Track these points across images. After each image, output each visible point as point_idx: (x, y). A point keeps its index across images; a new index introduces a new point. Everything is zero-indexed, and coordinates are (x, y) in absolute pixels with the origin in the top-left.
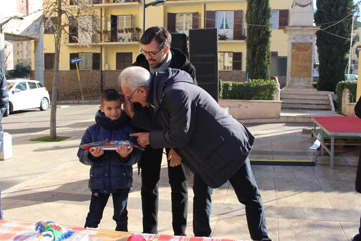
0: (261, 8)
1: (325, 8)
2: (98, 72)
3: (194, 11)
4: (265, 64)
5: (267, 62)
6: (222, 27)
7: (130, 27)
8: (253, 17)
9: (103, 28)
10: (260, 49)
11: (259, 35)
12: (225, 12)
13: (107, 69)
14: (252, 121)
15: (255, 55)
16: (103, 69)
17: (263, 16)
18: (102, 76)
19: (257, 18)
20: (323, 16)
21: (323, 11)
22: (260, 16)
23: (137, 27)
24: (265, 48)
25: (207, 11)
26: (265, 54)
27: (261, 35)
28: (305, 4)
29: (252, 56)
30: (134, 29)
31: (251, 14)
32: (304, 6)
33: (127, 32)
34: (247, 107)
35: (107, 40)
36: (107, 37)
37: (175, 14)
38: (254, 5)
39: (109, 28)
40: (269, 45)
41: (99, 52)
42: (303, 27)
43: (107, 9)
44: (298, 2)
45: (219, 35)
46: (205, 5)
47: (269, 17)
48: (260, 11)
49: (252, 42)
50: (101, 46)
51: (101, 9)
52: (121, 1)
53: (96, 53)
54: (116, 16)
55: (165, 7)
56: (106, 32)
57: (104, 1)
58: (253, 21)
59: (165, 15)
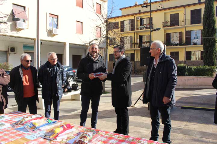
2: (133, 62)
3: (180, 31)
4: (213, 57)
5: (214, 56)
6: (195, 39)
7: (148, 41)
9: (135, 42)
10: (210, 50)
11: (210, 42)
12: (196, 31)
13: (137, 60)
14: (200, 87)
15: (207, 53)
16: (136, 61)
17: (211, 32)
18: (135, 64)
19: (208, 34)
24: (213, 49)
25: (186, 31)
26: (213, 52)
27: (211, 42)
29: (206, 53)
30: (150, 41)
31: (205, 32)
33: (146, 43)
34: (197, 80)
35: (137, 47)
36: (137, 46)
37: (170, 33)
38: (206, 27)
39: (138, 42)
40: (215, 47)
41: (134, 52)
43: (137, 33)
45: (193, 43)
46: (185, 28)
47: (215, 33)
48: (210, 30)
49: (206, 46)
50: (135, 50)
51: (135, 33)
52: (144, 29)
53: (132, 53)
54: (141, 36)
55: (165, 31)
56: (137, 44)
57: (136, 29)
58: (206, 35)
59: (165, 34)
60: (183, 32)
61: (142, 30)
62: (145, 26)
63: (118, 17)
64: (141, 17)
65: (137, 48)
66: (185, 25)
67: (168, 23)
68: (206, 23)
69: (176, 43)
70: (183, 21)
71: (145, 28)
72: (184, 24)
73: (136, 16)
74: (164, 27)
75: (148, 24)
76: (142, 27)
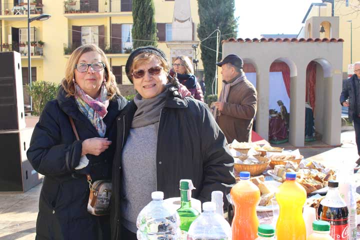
0: (145, 24)
1: (206, 24)
3: (100, 24)
6: (128, 41)
7: (33, 40)
8: (137, 32)
9: (4, 42)
12: (131, 26)
17: (147, 31)
19: (142, 33)
20: (205, 31)
21: (204, 26)
22: (144, 31)
23: (39, 41)
25: (113, 25)
28: (184, 20)
30: (36, 42)
32: (182, 22)
36: (8, 50)
37: (81, 27)
39: (10, 42)
42: (182, 42)
43: (7, 21)
44: (176, 18)
45: (125, 49)
46: (110, 18)
48: (145, 26)
51: (1, 21)
52: (23, 13)
54: (18, 29)
55: (69, 20)
56: (7, 46)
57: (3, 12)
58: (138, 36)
59: (69, 28)
60: (105, 25)
61: (18, 16)
62: (26, 7)
66: (110, 11)
67: (75, 4)
68: (138, 11)
70: (106, 4)
71: (25, 11)
72: (108, 10)
74: (66, 12)
75: (31, 4)
76: (17, 8)
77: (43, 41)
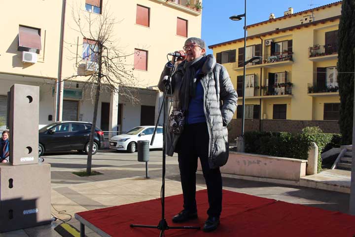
2: (258, 121)
7: (284, 82)
9: (262, 85)
13: (265, 118)
16: (262, 119)
18: (260, 125)
23: (289, 82)
33: (280, 87)
34: (265, 164)
36: (265, 91)
39: (267, 84)
41: (259, 104)
43: (266, 69)
50: (260, 99)
51: (261, 69)
53: (256, 105)
54: (274, 74)
55: (315, 63)
56: (264, 88)
57: (263, 62)
59: (314, 70)
61: (273, 63)
63: (235, 42)
64: (273, 39)
65: (264, 95)
67: (319, 48)
69: (334, 87)
71: (278, 59)
73: (264, 39)
75: (283, 53)
76: (273, 57)
77: (292, 82)
